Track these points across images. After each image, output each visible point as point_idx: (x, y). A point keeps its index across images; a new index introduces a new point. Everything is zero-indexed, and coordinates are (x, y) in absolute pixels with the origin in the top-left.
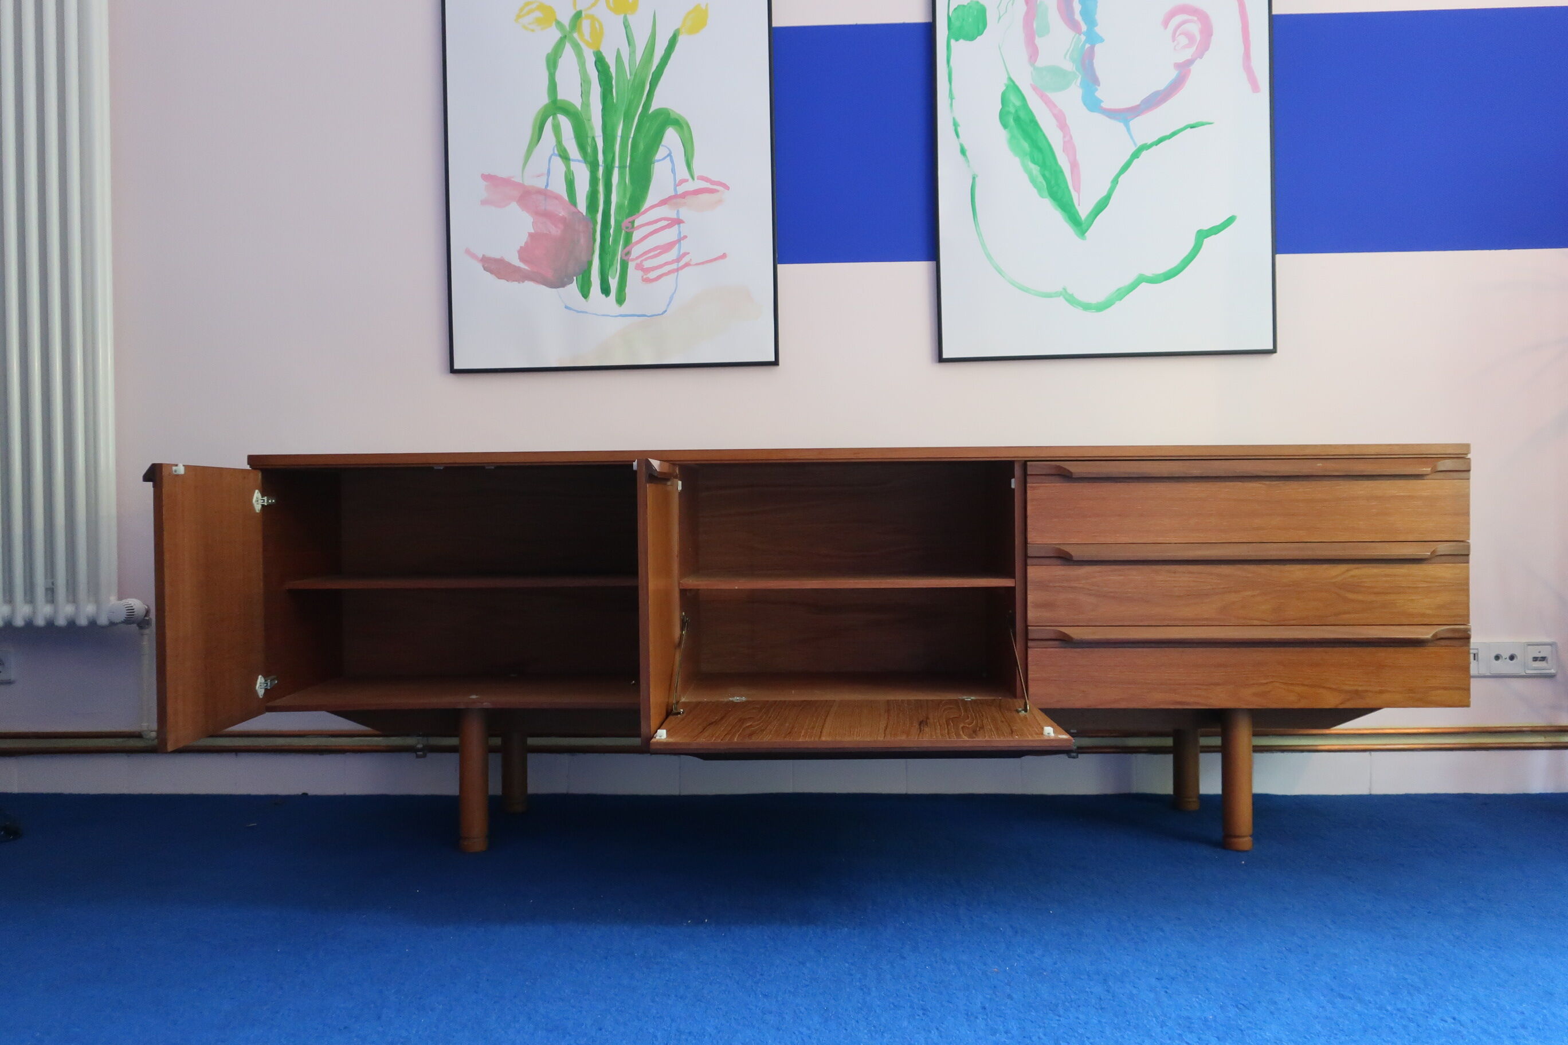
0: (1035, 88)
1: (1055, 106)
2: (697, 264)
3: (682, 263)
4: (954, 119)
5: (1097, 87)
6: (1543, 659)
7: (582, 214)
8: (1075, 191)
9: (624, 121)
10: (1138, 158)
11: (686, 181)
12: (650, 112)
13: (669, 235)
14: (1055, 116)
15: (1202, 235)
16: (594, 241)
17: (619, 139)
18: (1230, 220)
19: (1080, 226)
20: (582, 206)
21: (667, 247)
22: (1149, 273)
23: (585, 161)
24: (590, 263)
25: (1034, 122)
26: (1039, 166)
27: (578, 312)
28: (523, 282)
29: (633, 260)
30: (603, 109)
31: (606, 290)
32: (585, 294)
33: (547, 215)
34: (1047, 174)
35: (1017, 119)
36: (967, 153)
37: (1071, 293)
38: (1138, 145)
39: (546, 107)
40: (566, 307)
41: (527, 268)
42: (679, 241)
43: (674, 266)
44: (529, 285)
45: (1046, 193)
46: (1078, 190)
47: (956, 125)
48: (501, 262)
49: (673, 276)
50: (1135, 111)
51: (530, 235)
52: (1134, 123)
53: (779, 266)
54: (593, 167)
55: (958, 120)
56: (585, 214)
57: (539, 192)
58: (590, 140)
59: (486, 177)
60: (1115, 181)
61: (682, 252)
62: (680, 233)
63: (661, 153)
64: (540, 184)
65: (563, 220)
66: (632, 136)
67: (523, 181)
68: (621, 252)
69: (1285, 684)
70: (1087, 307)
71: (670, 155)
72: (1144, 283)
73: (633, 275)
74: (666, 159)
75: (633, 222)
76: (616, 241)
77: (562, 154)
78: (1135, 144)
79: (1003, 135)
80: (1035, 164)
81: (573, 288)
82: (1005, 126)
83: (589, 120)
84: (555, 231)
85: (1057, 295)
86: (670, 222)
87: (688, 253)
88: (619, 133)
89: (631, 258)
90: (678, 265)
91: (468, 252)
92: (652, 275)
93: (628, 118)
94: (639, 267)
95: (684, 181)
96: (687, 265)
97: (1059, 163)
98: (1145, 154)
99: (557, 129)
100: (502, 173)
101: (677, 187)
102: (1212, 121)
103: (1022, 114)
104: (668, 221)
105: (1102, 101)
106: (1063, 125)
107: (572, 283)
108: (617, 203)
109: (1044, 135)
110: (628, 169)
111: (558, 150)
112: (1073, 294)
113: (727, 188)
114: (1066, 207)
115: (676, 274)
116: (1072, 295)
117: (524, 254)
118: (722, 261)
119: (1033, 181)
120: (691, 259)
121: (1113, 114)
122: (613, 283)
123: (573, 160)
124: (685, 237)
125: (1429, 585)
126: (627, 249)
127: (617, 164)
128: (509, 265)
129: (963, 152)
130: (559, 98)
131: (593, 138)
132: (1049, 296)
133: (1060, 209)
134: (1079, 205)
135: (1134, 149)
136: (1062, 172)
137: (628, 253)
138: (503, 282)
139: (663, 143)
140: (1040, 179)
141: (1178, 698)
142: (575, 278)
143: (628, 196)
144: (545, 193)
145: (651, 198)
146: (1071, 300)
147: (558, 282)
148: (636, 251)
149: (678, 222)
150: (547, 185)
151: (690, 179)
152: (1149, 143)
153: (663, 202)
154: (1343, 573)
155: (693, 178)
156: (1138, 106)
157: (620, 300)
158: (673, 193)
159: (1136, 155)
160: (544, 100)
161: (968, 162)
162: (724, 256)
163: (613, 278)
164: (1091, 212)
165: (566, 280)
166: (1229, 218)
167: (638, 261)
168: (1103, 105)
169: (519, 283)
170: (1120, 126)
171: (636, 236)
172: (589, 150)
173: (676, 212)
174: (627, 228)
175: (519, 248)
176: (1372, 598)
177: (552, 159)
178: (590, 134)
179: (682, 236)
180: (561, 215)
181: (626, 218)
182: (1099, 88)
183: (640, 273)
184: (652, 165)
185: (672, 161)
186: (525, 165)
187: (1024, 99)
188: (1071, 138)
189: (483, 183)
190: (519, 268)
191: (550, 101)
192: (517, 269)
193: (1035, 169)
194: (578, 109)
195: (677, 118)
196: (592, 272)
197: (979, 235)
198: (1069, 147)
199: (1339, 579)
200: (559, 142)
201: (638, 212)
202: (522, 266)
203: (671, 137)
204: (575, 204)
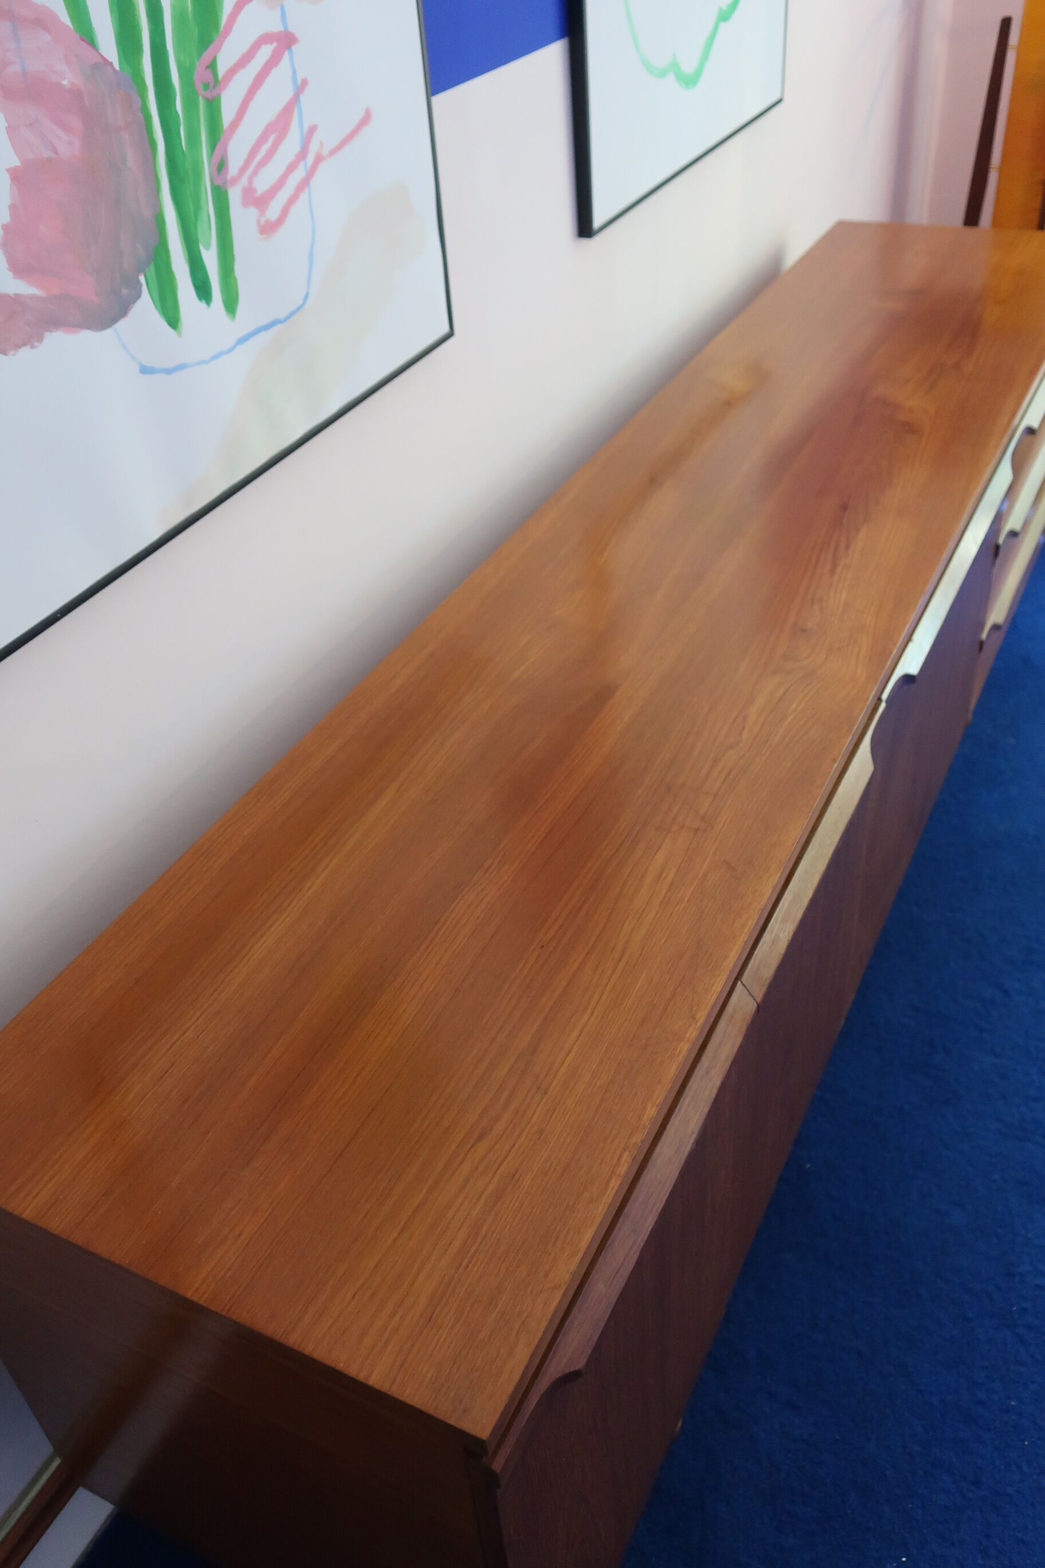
2: (330, 154)
3: (310, 158)
7: (111, 65)
13: (280, 86)
16: (153, 147)
20: (108, 46)
21: (283, 123)
24: (160, 222)
27: (168, 371)
28: (40, 339)
29: (232, 182)
31: (203, 291)
32: (173, 319)
40: (145, 370)
41: (34, 291)
42: (297, 96)
43: (301, 171)
44: (56, 340)
49: (304, 200)
51: (17, 176)
53: (435, 102)
56: (117, 66)
61: (306, 127)
62: (294, 73)
65: (76, 94)
68: (209, 164)
70: (687, 82)
72: (722, 23)
75: (212, 66)
76: (194, 136)
81: (145, 306)
85: (670, 67)
86: (275, 45)
87: (317, 128)
89: (228, 178)
90: (306, 166)
92: (273, 211)
94: (247, 197)
96: (319, 159)
104: (271, 42)
107: (139, 296)
108: (172, 7)
115: (306, 193)
116: (678, 66)
118: (367, 130)
120: (322, 144)
124: (306, 83)
126: (217, 154)
132: (664, 73)
137: (222, 167)
142: (142, 278)
144: (10, 10)
146: (680, 75)
148: (235, 154)
149: (287, 40)
157: (231, 305)
162: (366, 120)
163: (208, 247)
165: (125, 291)
167: (243, 181)
169: (33, 347)
171: (227, 106)
173: (278, 12)
174: (207, 86)
179: (302, 82)
181: (200, 55)
183: (253, 212)
190: (17, 299)
201: (217, 24)
202: (23, 288)
204: (88, 38)
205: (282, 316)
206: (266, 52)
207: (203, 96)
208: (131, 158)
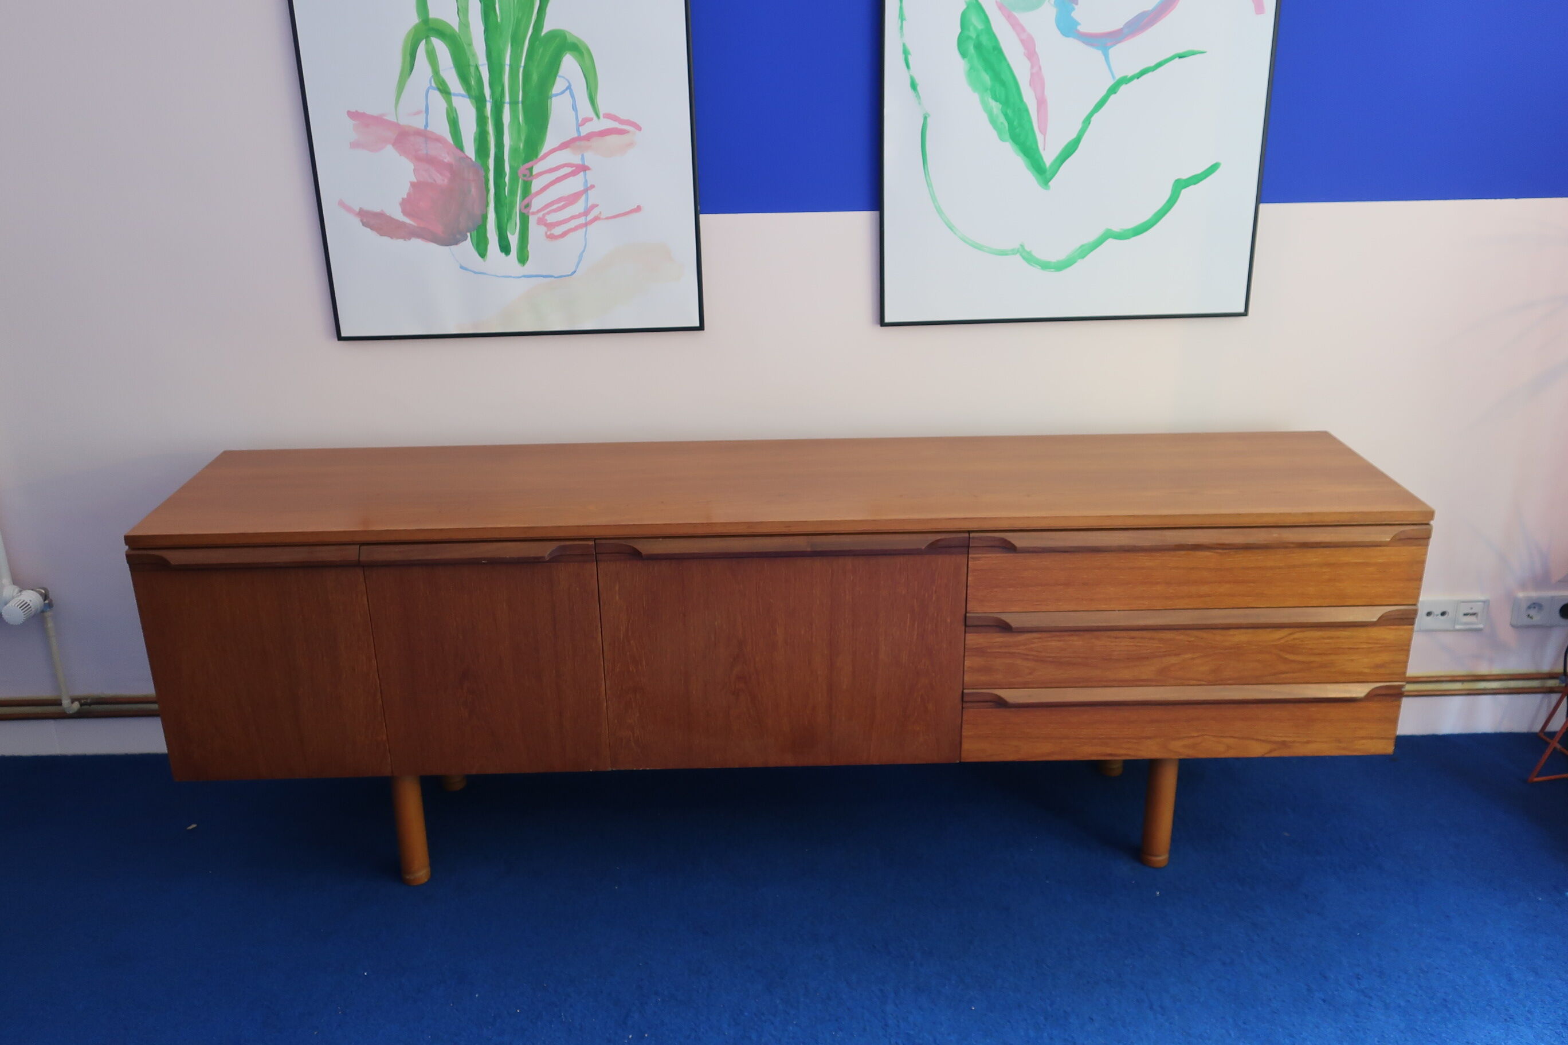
0: (1001, 7)
1: (1023, 29)
2: (607, 218)
3: (590, 217)
4: (904, 45)
5: (1074, 5)
6: (1474, 614)
7: (471, 159)
8: (1040, 131)
9: (512, 45)
10: (1115, 93)
11: (591, 120)
12: (543, 34)
13: (574, 184)
14: (1022, 41)
15: (1180, 185)
16: (488, 191)
17: (507, 69)
18: (1213, 168)
19: (1043, 173)
20: (470, 151)
21: (572, 199)
22: (1117, 228)
23: (470, 96)
24: (484, 218)
25: (998, 49)
26: (1001, 103)
27: (475, 273)
28: (410, 239)
29: (533, 213)
30: (486, 31)
31: (505, 248)
32: (483, 254)
33: (431, 161)
34: (1009, 112)
35: (978, 46)
36: (918, 88)
37: (1028, 250)
38: (1117, 78)
39: (416, 28)
40: (462, 267)
41: (411, 222)
42: (586, 191)
43: (582, 220)
44: (417, 243)
45: (1007, 136)
46: (1044, 132)
47: (906, 53)
48: (381, 215)
49: (581, 232)
50: (1116, 37)
51: (413, 185)
52: (1114, 51)
53: (702, 217)
54: (479, 101)
55: (909, 47)
56: (474, 160)
57: (418, 133)
58: (472, 70)
59: (353, 115)
60: (1087, 121)
61: (589, 204)
62: (586, 181)
63: (559, 86)
64: (418, 123)
65: (449, 166)
66: (523, 64)
67: (397, 120)
68: (520, 204)
69: (1215, 736)
70: (1045, 266)
71: (569, 88)
72: (1110, 239)
73: (536, 231)
74: (566, 92)
75: (531, 169)
76: (513, 192)
77: (441, 87)
78: (1114, 77)
79: (960, 65)
80: (996, 101)
81: (467, 246)
82: (964, 54)
83: (470, 45)
84: (441, 180)
85: (1014, 252)
86: (574, 168)
87: (597, 205)
88: (508, 61)
89: (531, 211)
90: (586, 219)
91: (342, 204)
92: (557, 231)
93: (516, 41)
94: (541, 221)
95: (587, 120)
96: (596, 219)
97: (1025, 100)
98: (1123, 88)
99: (432, 56)
100: (372, 110)
101: (580, 128)
102: (1204, 50)
103: (985, 40)
104: (572, 167)
105: (1079, 24)
106: (1031, 54)
107: (466, 240)
108: (511, 146)
109: (1008, 65)
110: (520, 105)
111: (435, 83)
112: (1031, 251)
113: (638, 128)
114: (1030, 152)
115: (584, 229)
116: (1029, 253)
117: (407, 205)
118: (635, 215)
119: (993, 122)
120: (600, 213)
121: (1091, 40)
122: (513, 240)
123: (455, 95)
124: (593, 187)
125: (1370, 646)
126: (526, 201)
127: (507, 99)
128: (390, 220)
129: (914, 86)
130: (431, 16)
131: (477, 67)
132: (1003, 253)
133: (1022, 155)
134: (1044, 149)
135: (1111, 82)
136: (1027, 110)
137: (528, 206)
138: (386, 239)
139: (560, 73)
140: (1002, 119)
141: (1109, 751)
142: (469, 234)
143: (523, 138)
144: (424, 134)
145: (551, 141)
146: (1030, 259)
147: (451, 239)
148: (537, 203)
149: (583, 168)
150: (427, 125)
151: (595, 118)
152: (1130, 75)
153: (564, 146)
154: (1286, 636)
155: (599, 118)
156: (1121, 30)
157: (523, 259)
158: (576, 135)
159: (1113, 90)
160: (413, 19)
161: (920, 98)
162: (638, 209)
163: (513, 234)
164: (1057, 158)
165: (458, 236)
166: (1212, 166)
167: (540, 215)
168: (1079, 28)
169: (405, 240)
170: (1096, 54)
171: (536, 185)
172: (473, 82)
173: (580, 156)
174: (525, 175)
175: (401, 200)
176: (1312, 658)
177: (429, 92)
178: (472, 63)
179: (589, 185)
180: (446, 160)
181: (524, 164)
182: (1076, 7)
183: (543, 229)
184: (549, 101)
185: (573, 96)
186: (399, 98)
187: (987, 20)
188: (1040, 68)
189: (350, 123)
190: (403, 224)
191: (421, 20)
192: (401, 225)
193: (996, 107)
194: (456, 32)
195: (576, 41)
196: (488, 227)
197: (929, 185)
198: (1037, 80)
199: (1282, 641)
200: (436, 72)
201: (537, 156)
202: (407, 220)
203: (569, 63)
204: (461, 149)
205: (556, 276)
206: (568, 170)
207: (522, 179)
208: (474, 191)
